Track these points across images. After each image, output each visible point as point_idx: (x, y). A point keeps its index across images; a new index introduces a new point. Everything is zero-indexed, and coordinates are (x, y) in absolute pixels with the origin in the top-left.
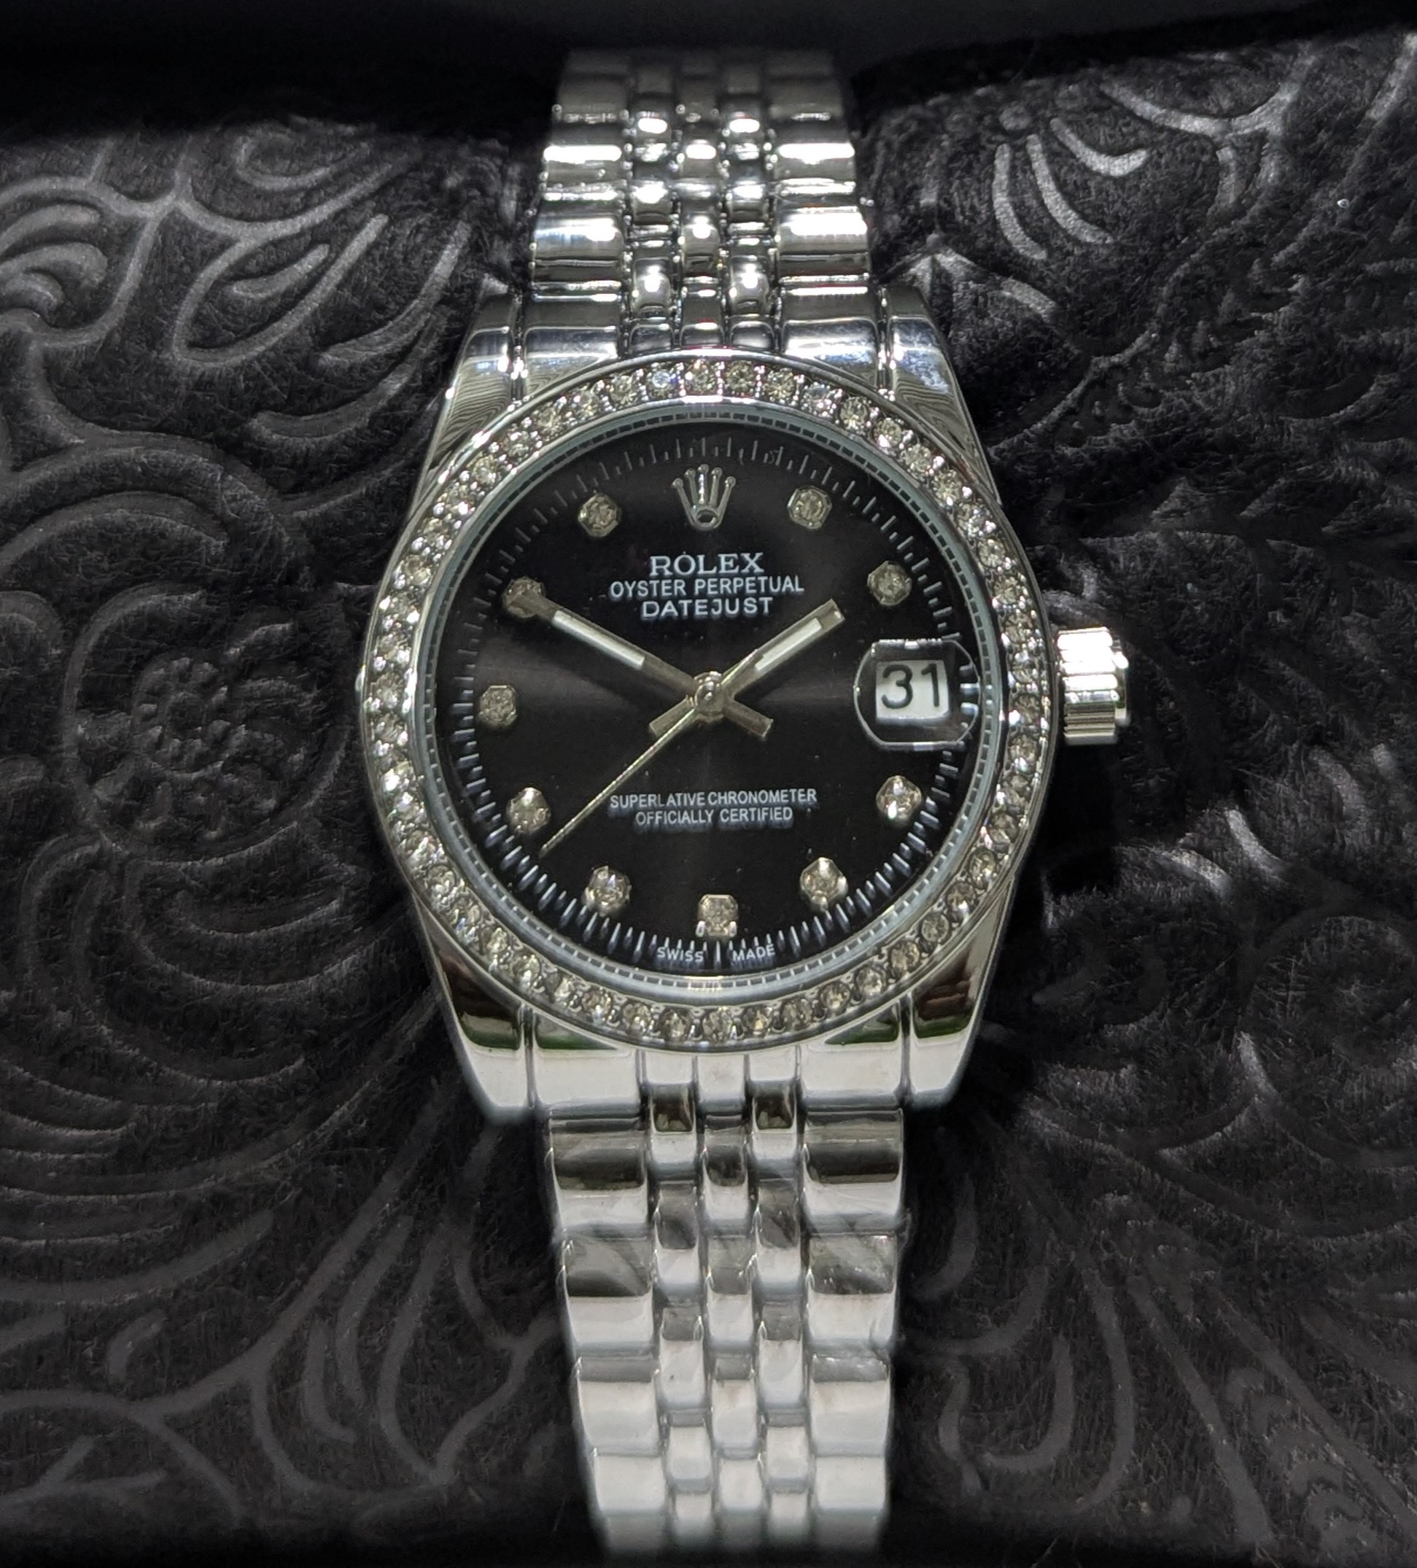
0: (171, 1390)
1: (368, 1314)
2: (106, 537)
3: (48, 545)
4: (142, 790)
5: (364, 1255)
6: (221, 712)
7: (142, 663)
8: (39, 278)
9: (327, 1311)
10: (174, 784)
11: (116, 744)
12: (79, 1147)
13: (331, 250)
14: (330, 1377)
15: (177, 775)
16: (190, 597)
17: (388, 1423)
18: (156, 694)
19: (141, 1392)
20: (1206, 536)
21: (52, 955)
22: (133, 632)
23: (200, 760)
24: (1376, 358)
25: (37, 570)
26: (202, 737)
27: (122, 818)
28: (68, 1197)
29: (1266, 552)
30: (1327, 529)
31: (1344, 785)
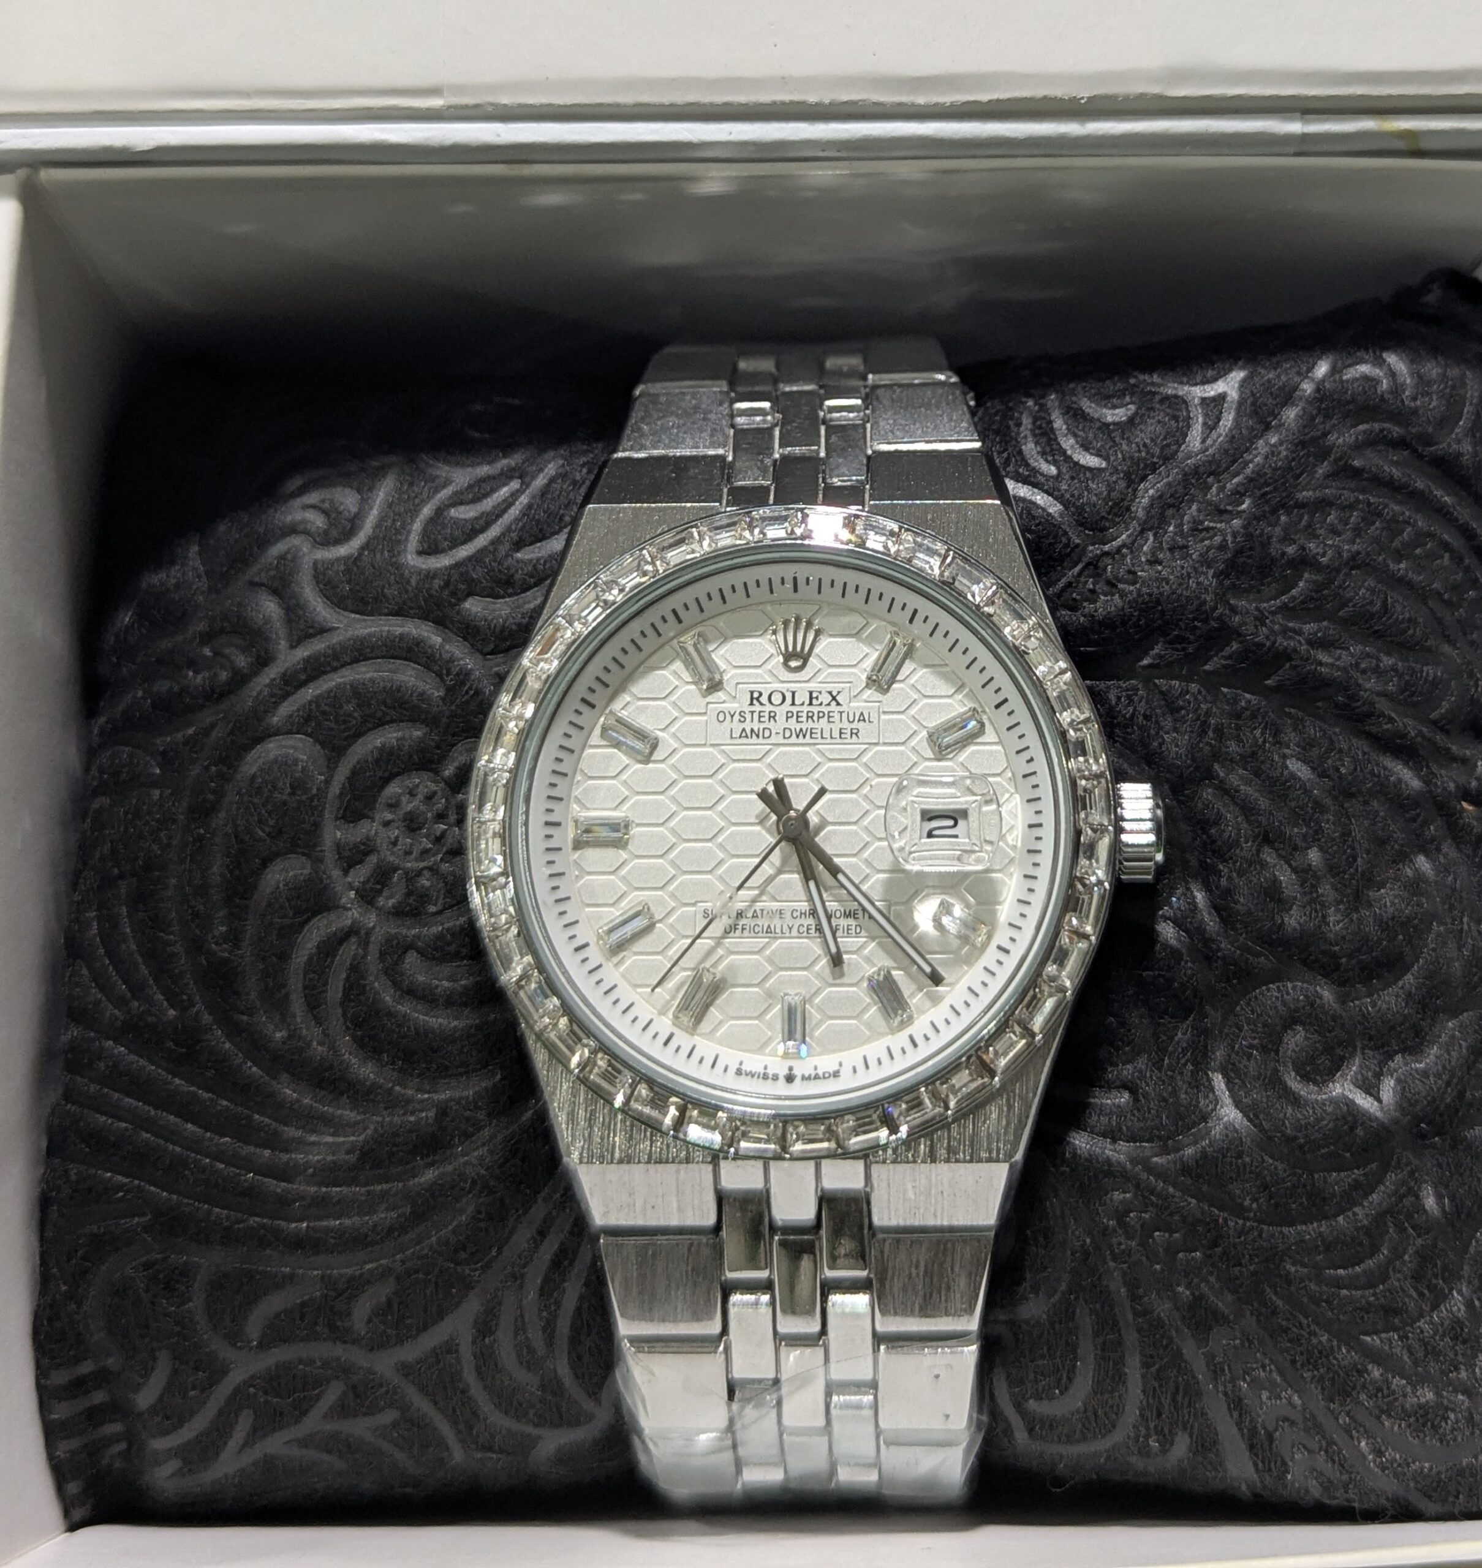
0: (400, 1341)
1: (547, 1280)
2: (358, 693)
3: (317, 700)
4: (383, 876)
5: (542, 1233)
6: (442, 817)
7: (385, 782)
8: (311, 510)
9: (517, 1278)
10: (407, 872)
11: (364, 844)
12: (333, 1148)
13: (522, 484)
14: (520, 1327)
15: (408, 865)
16: (417, 733)
17: (564, 1370)
18: (393, 806)
19: (378, 1344)
20: (1175, 683)
21: (314, 1004)
22: (377, 761)
23: (425, 852)
24: (1304, 562)
25: (308, 719)
26: (427, 836)
27: (367, 897)
28: (324, 1189)
29: (1220, 697)
30: (1268, 682)
31: (1285, 877)
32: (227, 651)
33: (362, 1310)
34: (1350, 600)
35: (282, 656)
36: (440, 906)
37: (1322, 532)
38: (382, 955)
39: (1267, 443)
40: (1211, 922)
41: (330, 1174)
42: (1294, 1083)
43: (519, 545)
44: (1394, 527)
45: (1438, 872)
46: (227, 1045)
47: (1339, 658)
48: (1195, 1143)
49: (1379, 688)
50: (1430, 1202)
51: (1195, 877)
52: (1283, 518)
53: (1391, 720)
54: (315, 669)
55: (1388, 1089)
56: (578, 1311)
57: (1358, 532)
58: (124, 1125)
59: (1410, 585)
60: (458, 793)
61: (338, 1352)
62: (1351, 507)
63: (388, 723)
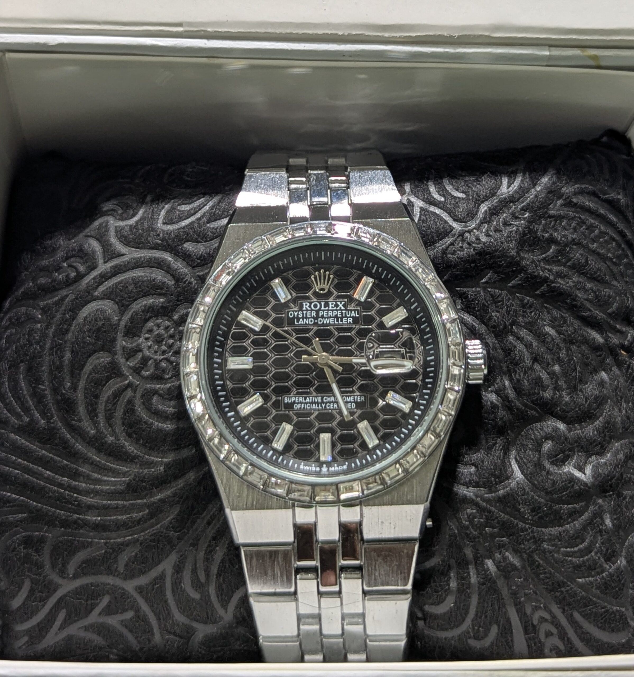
1: (209, 546)
2: (136, 282)
4: (145, 360)
6: (172, 336)
7: (146, 320)
9: (195, 545)
10: (155, 360)
11: (136, 348)
12: (115, 484)
14: (194, 571)
15: (156, 357)
16: (162, 300)
17: (212, 590)
18: (150, 331)
19: (128, 577)
20: (497, 291)
21: (109, 417)
22: (143, 311)
23: (164, 352)
24: (552, 241)
25: (111, 293)
26: (165, 345)
27: (137, 371)
28: (109, 502)
29: (516, 298)
30: (537, 292)
31: (544, 376)
32: (75, 264)
33: (124, 558)
34: (572, 258)
35: (100, 266)
36: (170, 376)
37: (560, 228)
38: (143, 396)
39: (536, 190)
40: (511, 393)
41: (112, 495)
42: (547, 465)
43: (209, 221)
44: (591, 228)
45: (610, 379)
46: (68, 436)
47: (568, 283)
48: (503, 489)
49: (585, 297)
50: (608, 522)
51: (505, 373)
52: (543, 222)
53: (590, 310)
54: (117, 271)
55: (589, 469)
56: (223, 561)
57: (575, 229)
58: (17, 471)
59: (598, 254)
60: (180, 326)
61: (110, 580)
62: (573, 219)
63: (149, 295)
